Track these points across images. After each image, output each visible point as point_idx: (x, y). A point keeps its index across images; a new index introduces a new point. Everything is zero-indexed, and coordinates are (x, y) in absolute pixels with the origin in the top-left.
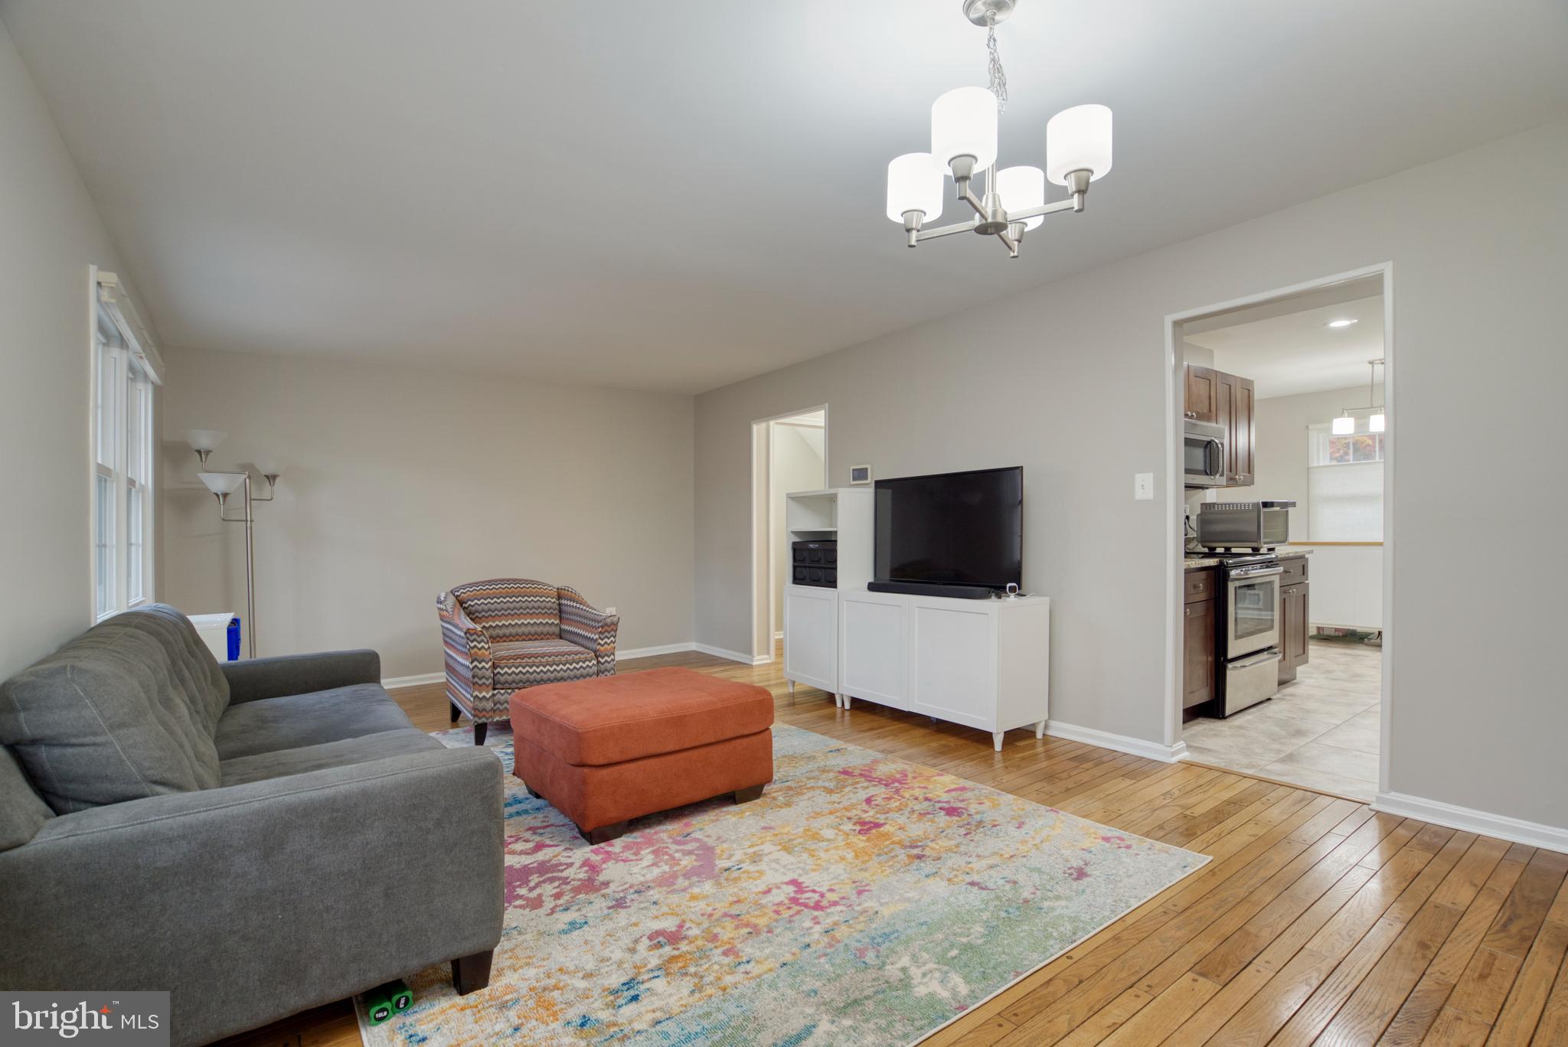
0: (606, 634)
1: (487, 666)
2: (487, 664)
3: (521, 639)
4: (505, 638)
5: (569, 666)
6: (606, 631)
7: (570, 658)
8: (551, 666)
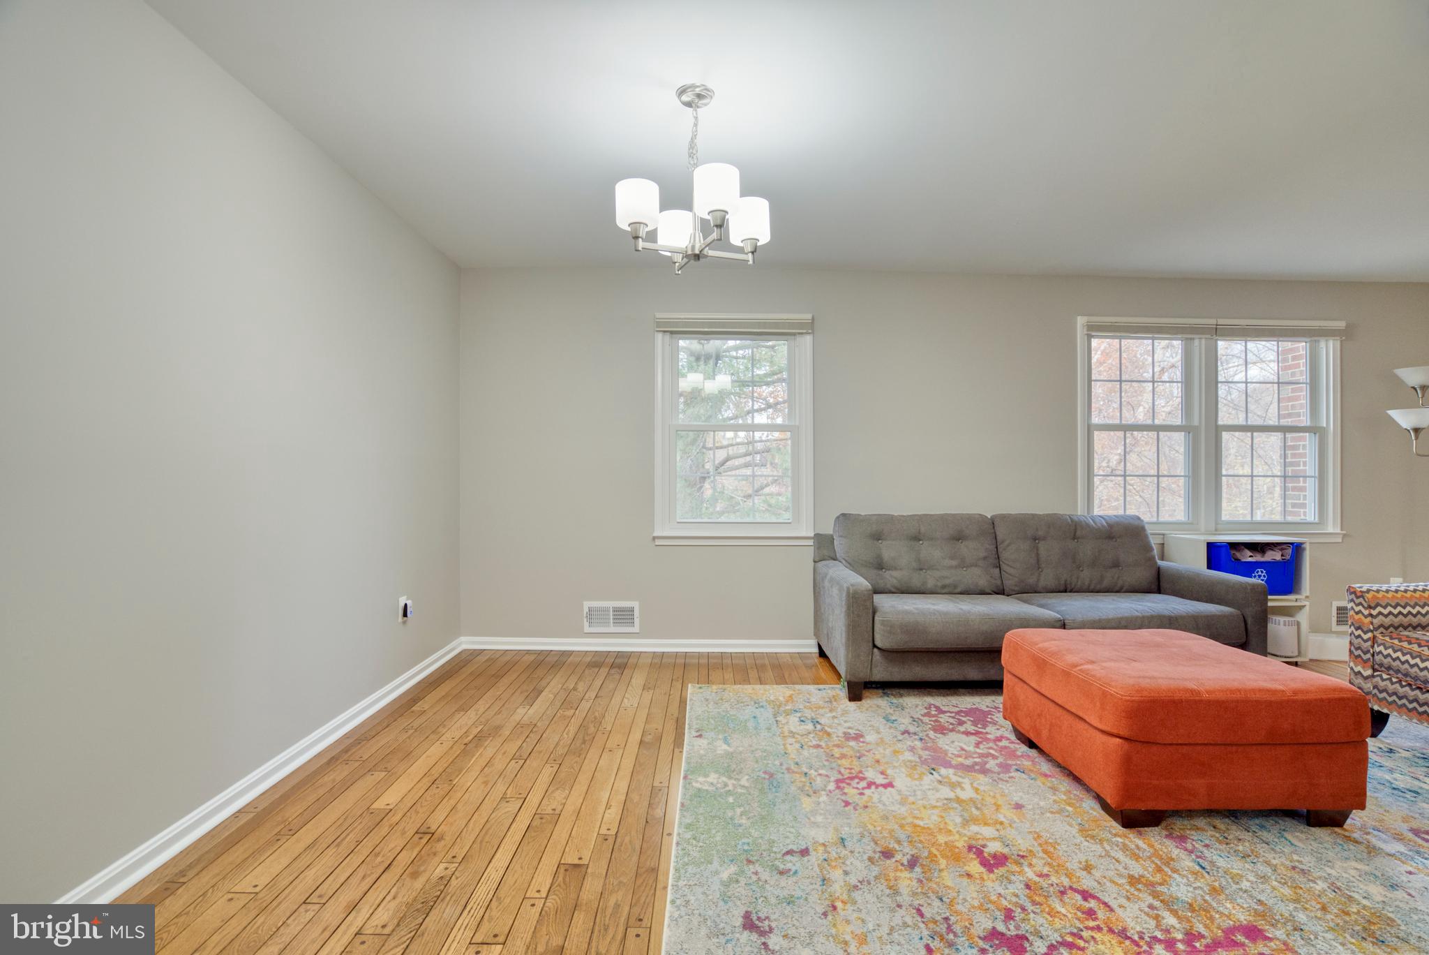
1: (1366, 637)
2: (1365, 634)
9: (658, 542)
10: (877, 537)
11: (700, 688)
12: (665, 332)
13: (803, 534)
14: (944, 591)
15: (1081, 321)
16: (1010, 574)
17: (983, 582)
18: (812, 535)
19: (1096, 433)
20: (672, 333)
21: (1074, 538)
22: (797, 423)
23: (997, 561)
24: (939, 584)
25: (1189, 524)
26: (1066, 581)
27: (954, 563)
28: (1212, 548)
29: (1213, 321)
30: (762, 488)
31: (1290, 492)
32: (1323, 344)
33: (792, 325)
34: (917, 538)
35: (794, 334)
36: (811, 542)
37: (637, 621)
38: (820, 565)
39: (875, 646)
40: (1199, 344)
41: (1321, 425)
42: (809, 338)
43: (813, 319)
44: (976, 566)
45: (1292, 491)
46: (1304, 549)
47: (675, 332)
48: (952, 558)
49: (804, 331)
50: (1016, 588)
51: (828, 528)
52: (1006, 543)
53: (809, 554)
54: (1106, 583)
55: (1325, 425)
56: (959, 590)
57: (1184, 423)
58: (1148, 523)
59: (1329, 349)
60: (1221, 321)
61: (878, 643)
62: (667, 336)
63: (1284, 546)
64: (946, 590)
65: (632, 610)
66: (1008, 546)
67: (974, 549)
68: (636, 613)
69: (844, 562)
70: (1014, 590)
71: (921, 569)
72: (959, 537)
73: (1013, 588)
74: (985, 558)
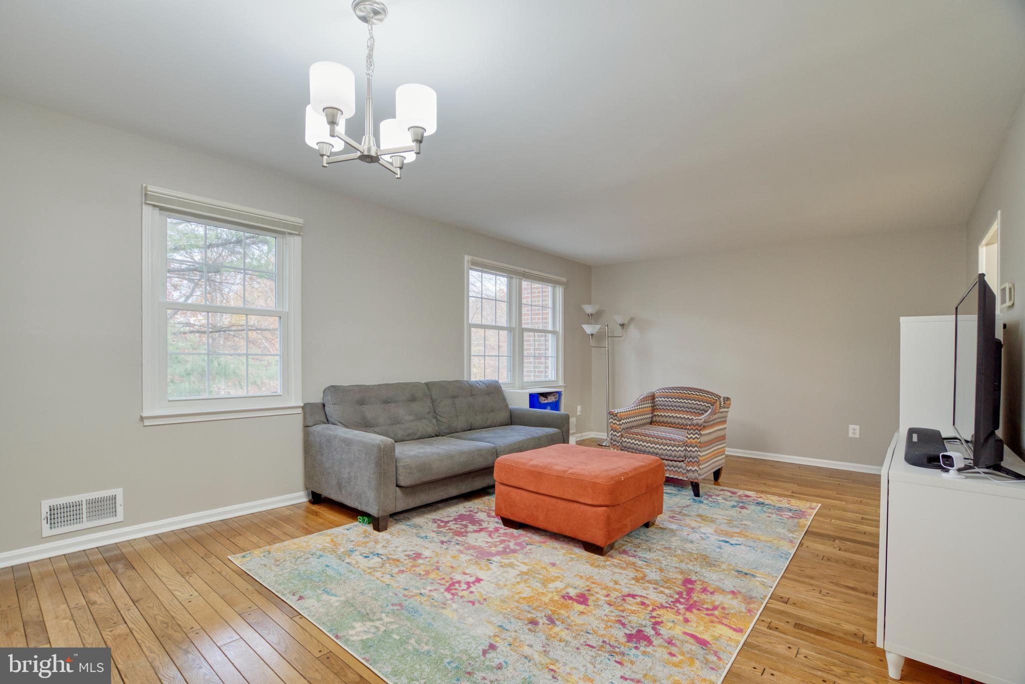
0: (692, 431)
1: (618, 435)
2: (618, 433)
3: (672, 426)
4: (667, 424)
5: (650, 445)
6: (692, 429)
7: (648, 439)
8: (643, 442)
9: (147, 423)
10: (362, 402)
11: (244, 557)
12: (154, 206)
13: (293, 405)
14: (408, 439)
15: (467, 258)
16: (443, 422)
17: (430, 430)
18: (301, 405)
19: (473, 329)
20: (161, 209)
21: (472, 395)
22: (286, 312)
23: (435, 414)
24: (406, 434)
25: (511, 384)
26: (471, 423)
27: (411, 418)
28: (532, 396)
29: (523, 269)
31: (526, 365)
32: (557, 289)
33: (286, 226)
34: (386, 402)
35: (283, 233)
36: (300, 411)
37: (120, 510)
38: (309, 428)
39: (397, 485)
40: (515, 281)
41: (556, 330)
42: (298, 240)
43: (304, 224)
44: (425, 418)
45: (538, 364)
46: (562, 394)
47: (166, 209)
48: (410, 415)
49: (297, 233)
50: (447, 431)
52: (438, 401)
53: (298, 422)
54: (489, 423)
55: (558, 330)
56: (417, 437)
57: (508, 326)
58: (503, 384)
59: (560, 291)
60: (527, 270)
61: (400, 483)
62: (157, 211)
63: (555, 394)
64: (410, 438)
65: (114, 498)
66: (439, 403)
67: (421, 407)
68: (120, 500)
69: (339, 424)
70: (446, 433)
71: (392, 424)
72: (413, 399)
73: (445, 431)
74: (429, 413)
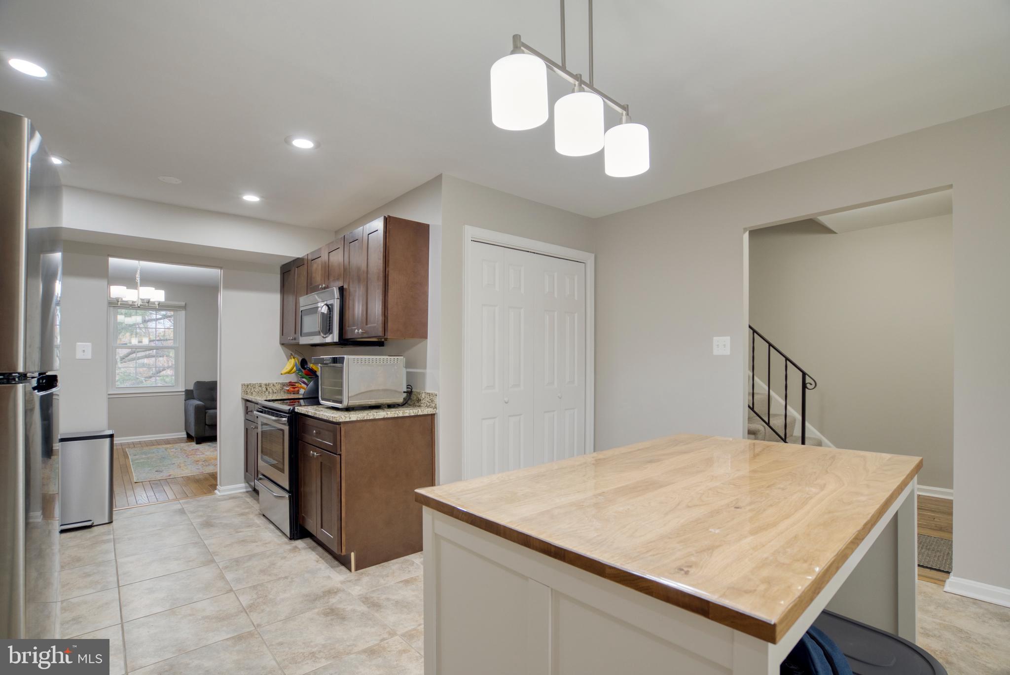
13: (180, 390)
18: (184, 390)
22: (178, 346)
30: (160, 372)
36: (184, 393)
38: (187, 401)
39: (206, 425)
43: (186, 304)
51: (191, 387)
53: (183, 397)
61: (207, 423)
69: (197, 399)
